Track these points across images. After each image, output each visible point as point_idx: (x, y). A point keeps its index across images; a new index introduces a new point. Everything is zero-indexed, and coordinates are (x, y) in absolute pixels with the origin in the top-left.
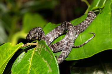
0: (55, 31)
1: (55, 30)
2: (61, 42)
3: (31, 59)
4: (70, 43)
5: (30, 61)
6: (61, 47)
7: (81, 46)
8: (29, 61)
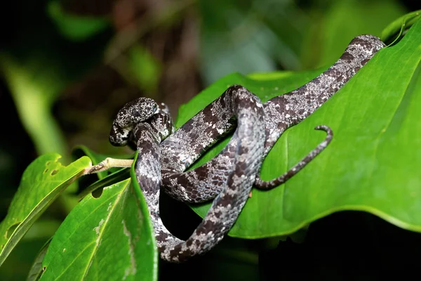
0: (202, 120)
1: (202, 115)
2: (214, 163)
3: (104, 222)
4: (240, 176)
5: (100, 230)
6: (215, 183)
7: (277, 184)
8: (97, 228)
